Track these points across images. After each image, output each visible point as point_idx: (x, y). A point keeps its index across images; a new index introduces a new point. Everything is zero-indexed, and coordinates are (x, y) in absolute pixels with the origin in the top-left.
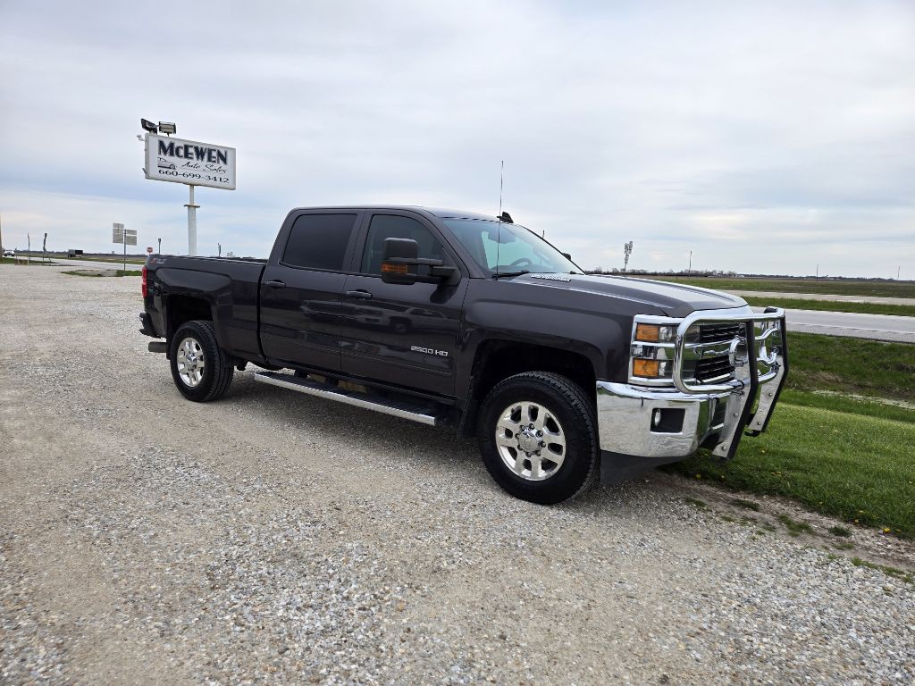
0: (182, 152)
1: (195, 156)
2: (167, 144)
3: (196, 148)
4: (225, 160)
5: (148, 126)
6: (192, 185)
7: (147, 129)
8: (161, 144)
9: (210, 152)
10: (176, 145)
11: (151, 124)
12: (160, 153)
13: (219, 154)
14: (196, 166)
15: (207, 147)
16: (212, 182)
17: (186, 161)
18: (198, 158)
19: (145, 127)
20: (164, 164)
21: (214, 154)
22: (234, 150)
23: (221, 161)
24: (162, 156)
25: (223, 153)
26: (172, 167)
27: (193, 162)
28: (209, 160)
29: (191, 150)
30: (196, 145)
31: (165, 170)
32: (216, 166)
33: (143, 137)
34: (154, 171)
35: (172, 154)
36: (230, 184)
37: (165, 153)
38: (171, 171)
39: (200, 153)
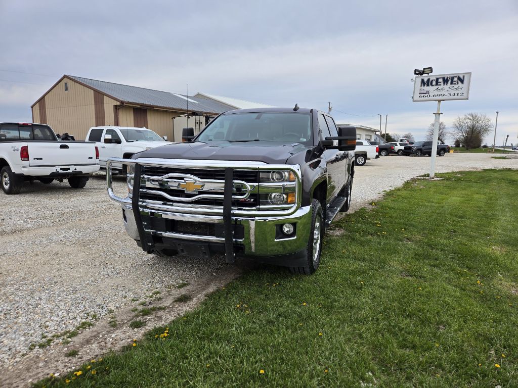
0: (434, 83)
1: (442, 83)
2: (426, 80)
3: (444, 78)
4: (462, 81)
5: (417, 72)
6: (439, 101)
7: (417, 74)
8: (423, 81)
9: (453, 78)
10: (431, 80)
11: (419, 71)
12: (421, 86)
13: (459, 79)
14: (442, 89)
15: (451, 76)
16: (452, 97)
17: (437, 87)
18: (444, 83)
19: (415, 74)
20: (423, 92)
21: (455, 79)
22: (470, 73)
23: (459, 83)
24: (423, 88)
25: (462, 77)
26: (428, 92)
27: (440, 87)
28: (452, 84)
29: (440, 80)
30: (443, 76)
31: (423, 95)
32: (456, 86)
33: (414, 79)
34: (417, 97)
35: (428, 85)
36: (464, 96)
37: (424, 86)
38: (426, 95)
39: (445, 81)
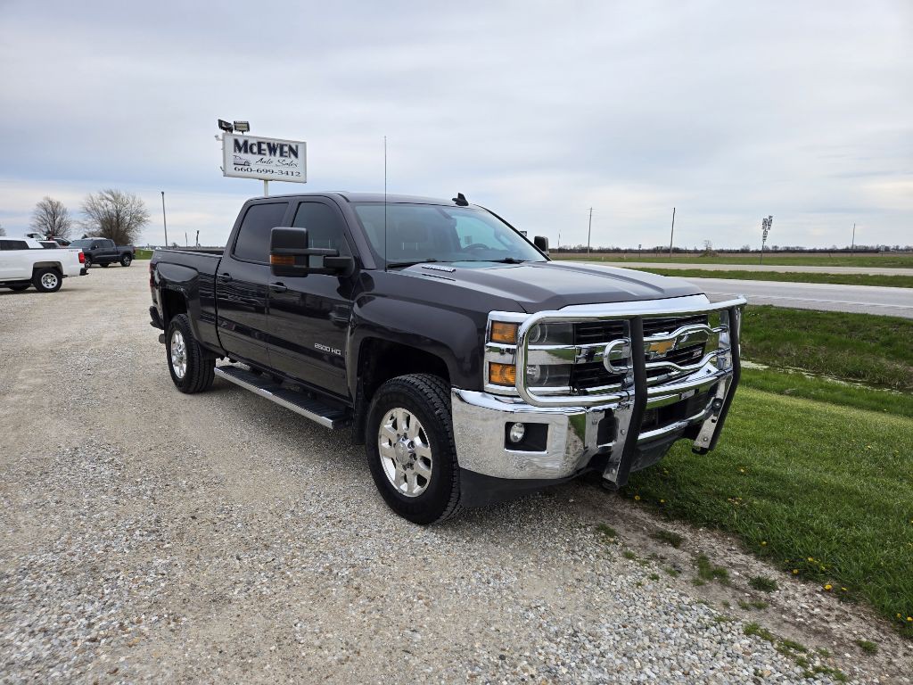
0: (255, 149)
1: (267, 152)
2: (241, 142)
3: (269, 144)
4: (296, 155)
5: (224, 126)
6: (266, 181)
7: (224, 129)
8: (236, 142)
9: (282, 147)
10: (249, 143)
11: (227, 124)
12: (235, 151)
13: (291, 148)
14: (269, 162)
15: (280, 142)
16: (284, 177)
17: (261, 157)
18: (270, 153)
19: (221, 127)
20: (238, 161)
21: (286, 149)
22: (304, 143)
23: (292, 155)
24: (238, 154)
25: (294, 147)
26: (247, 163)
27: (266, 158)
28: (281, 155)
29: (264, 146)
30: (269, 141)
31: (240, 167)
32: (288, 160)
33: (221, 137)
34: (231, 169)
35: (246, 152)
36: (301, 178)
37: (240, 151)
38: (246, 167)
39: (272, 149)
